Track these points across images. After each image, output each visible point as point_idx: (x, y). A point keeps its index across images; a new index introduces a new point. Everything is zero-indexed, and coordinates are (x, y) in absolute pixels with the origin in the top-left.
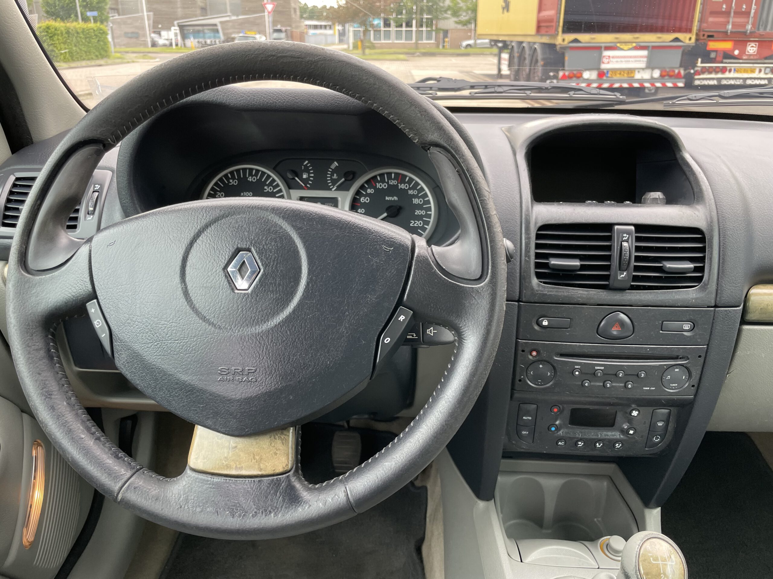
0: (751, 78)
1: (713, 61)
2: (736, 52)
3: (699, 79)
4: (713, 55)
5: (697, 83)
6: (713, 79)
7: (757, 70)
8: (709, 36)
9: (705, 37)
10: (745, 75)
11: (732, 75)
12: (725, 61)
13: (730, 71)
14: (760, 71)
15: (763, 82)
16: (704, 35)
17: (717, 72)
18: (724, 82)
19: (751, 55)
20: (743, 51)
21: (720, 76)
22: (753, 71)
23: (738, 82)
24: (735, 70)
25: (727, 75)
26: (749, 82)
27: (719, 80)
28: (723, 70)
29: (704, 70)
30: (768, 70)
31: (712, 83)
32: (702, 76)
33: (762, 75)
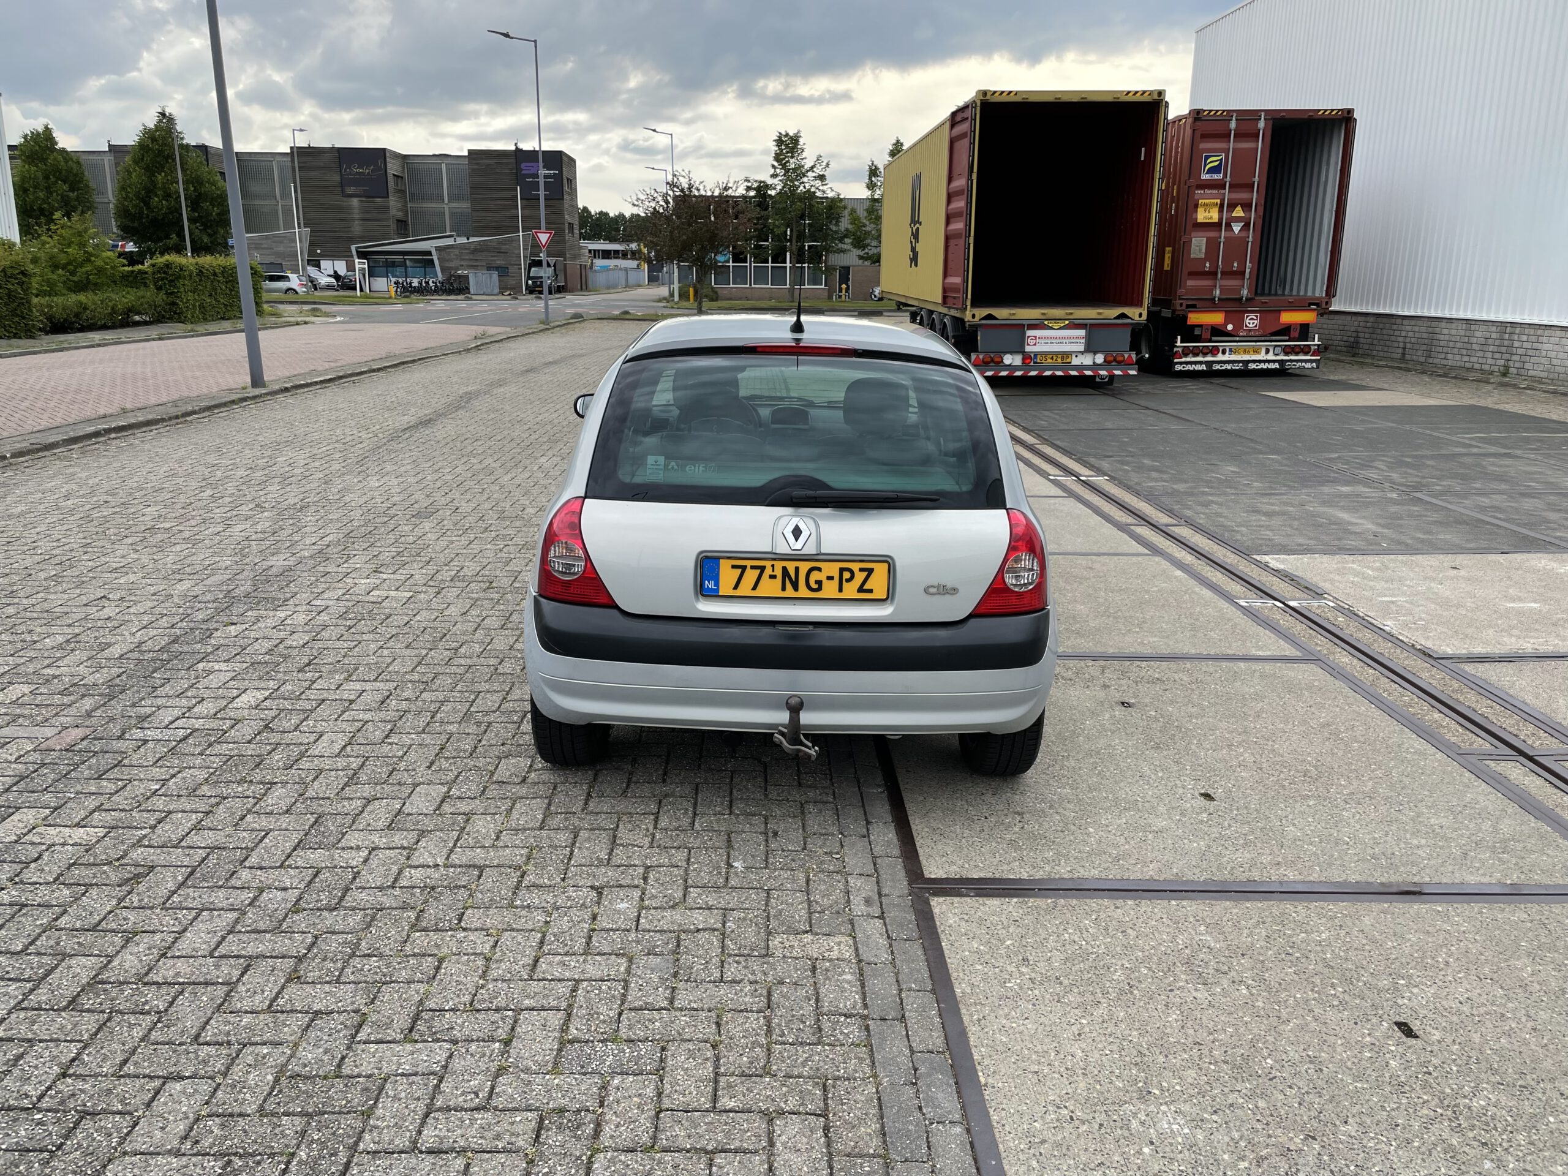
0: (1254, 361)
1: (1198, 339)
2: (1230, 327)
3: (1181, 363)
4: (1197, 332)
5: (1178, 368)
6: (1200, 363)
7: (1263, 351)
8: (1188, 306)
9: (1184, 307)
10: (1246, 357)
11: (1226, 357)
12: (1214, 338)
13: (1224, 352)
14: (1267, 352)
15: (1272, 366)
16: (1181, 305)
17: (1205, 354)
18: (1217, 367)
19: (1250, 330)
20: (1239, 325)
21: (1209, 358)
22: (1257, 352)
23: (1236, 367)
24: (1230, 350)
25: (1220, 357)
26: (1252, 366)
27: (1209, 364)
28: (1214, 351)
29: (1186, 352)
30: (1278, 350)
31: (1198, 368)
32: (1183, 360)
33: (1271, 357)
